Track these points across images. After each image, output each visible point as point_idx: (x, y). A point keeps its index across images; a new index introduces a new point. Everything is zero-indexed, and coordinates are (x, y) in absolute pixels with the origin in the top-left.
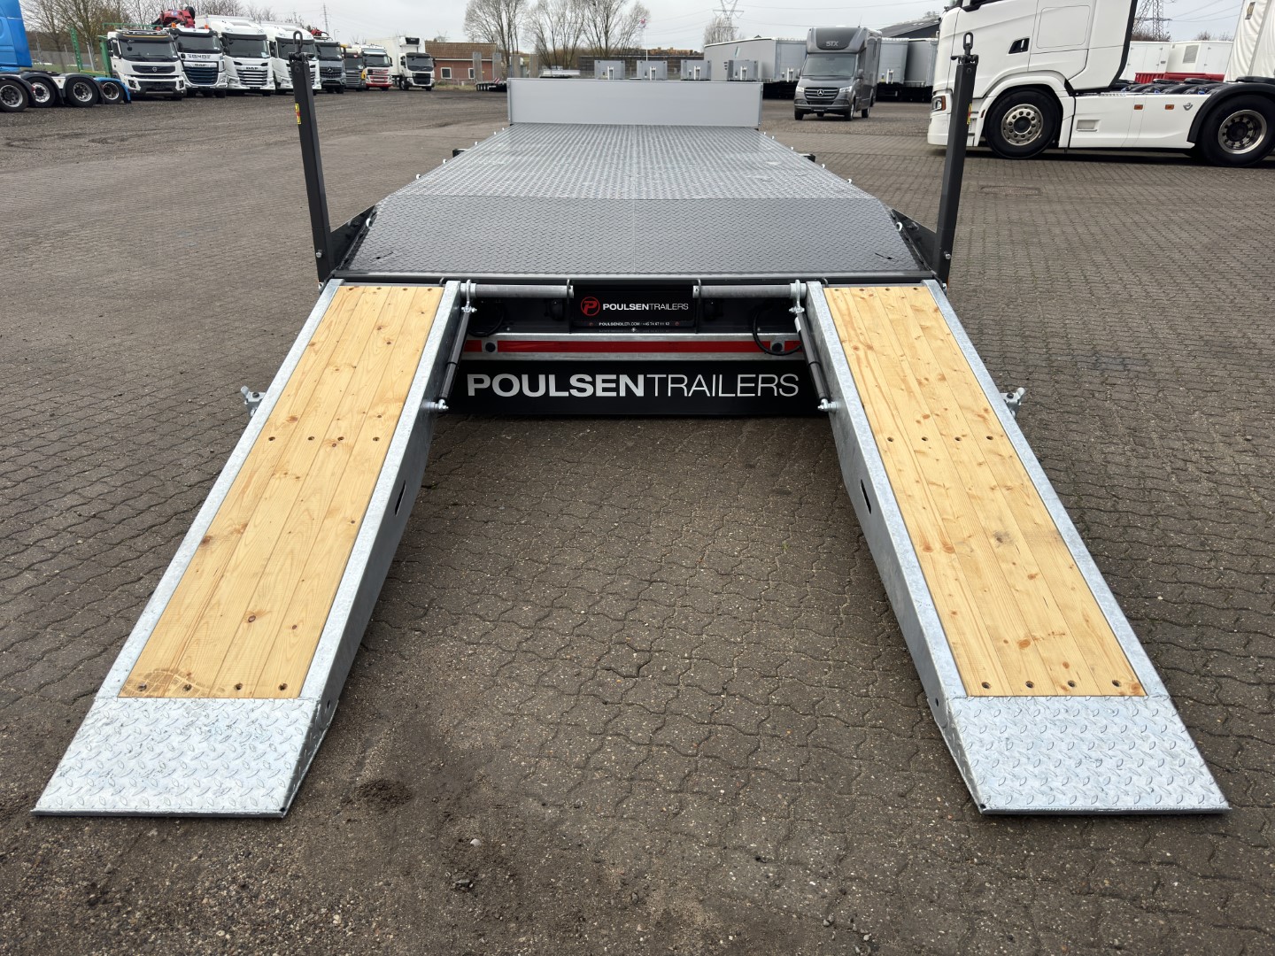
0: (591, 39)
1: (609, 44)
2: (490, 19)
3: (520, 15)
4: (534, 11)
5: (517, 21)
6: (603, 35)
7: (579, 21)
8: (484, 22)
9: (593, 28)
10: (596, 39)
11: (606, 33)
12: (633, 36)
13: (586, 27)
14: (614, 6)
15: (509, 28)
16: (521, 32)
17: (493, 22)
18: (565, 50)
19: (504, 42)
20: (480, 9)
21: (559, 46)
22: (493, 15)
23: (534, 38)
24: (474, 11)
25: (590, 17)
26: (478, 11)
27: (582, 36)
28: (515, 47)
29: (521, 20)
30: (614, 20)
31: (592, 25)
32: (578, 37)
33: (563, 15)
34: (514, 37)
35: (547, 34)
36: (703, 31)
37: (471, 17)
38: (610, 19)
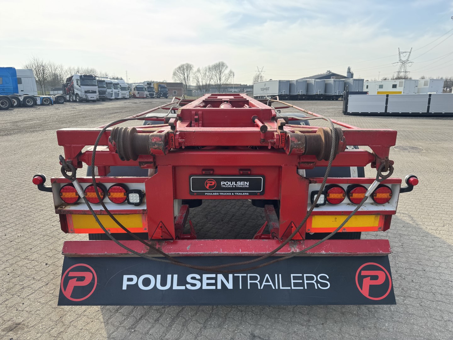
0: (215, 81)
1: (221, 83)
2: (181, 75)
3: (191, 74)
4: (196, 72)
5: (190, 75)
6: (219, 80)
7: (211, 75)
8: (179, 76)
9: (215, 77)
10: (216, 81)
11: (220, 79)
12: (229, 80)
13: (213, 77)
14: (223, 70)
15: (187, 78)
16: (191, 79)
17: (182, 76)
18: (206, 85)
19: (185, 82)
20: (178, 71)
21: (204, 84)
22: (182, 74)
23: (196, 81)
24: (176, 73)
25: (215, 74)
26: (177, 72)
27: (212, 80)
28: (189, 83)
29: (191, 76)
30: (222, 75)
31: (215, 76)
32: (210, 81)
33: (206, 74)
34: (189, 80)
35: (200, 80)
36: (253, 78)
37: (175, 74)
38: (221, 75)
